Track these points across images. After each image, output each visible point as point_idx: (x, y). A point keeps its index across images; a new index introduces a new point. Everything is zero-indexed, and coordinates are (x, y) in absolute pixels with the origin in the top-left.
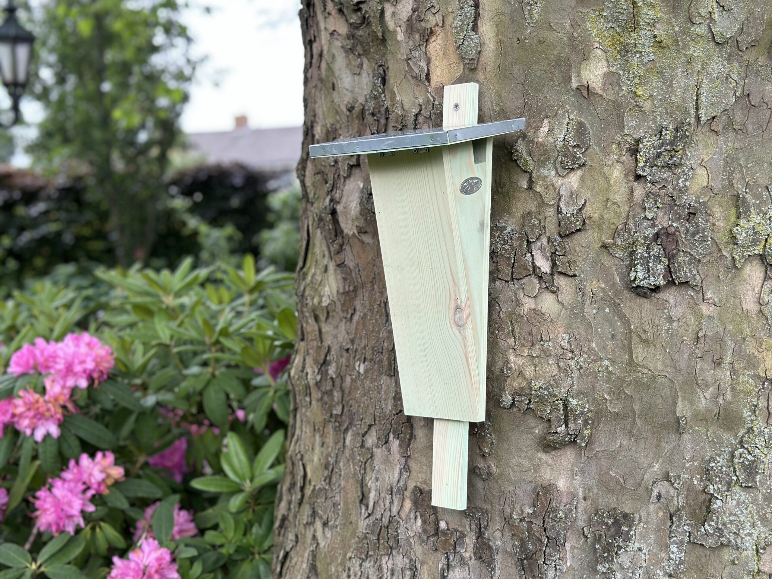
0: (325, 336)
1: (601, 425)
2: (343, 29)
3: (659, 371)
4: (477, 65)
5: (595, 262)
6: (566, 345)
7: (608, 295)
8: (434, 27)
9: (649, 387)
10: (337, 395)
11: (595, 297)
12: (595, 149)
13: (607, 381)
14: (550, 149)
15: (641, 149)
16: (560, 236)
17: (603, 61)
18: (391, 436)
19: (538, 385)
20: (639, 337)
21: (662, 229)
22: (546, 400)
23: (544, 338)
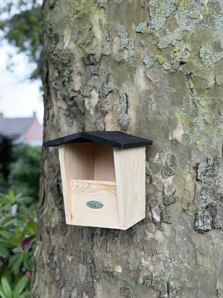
0: (52, 241)
1: (183, 293)
2: (65, 106)
3: (209, 268)
4: (127, 128)
5: (180, 217)
6: (168, 256)
7: (186, 232)
8: (108, 110)
9: (204, 275)
10: (58, 270)
11: (180, 233)
12: (179, 167)
13: (186, 273)
14: (159, 166)
15: (199, 168)
16: (165, 205)
17: (182, 129)
18: (84, 294)
19: (156, 275)
20: (200, 252)
21: (210, 204)
22: (159, 282)
23: (158, 252)
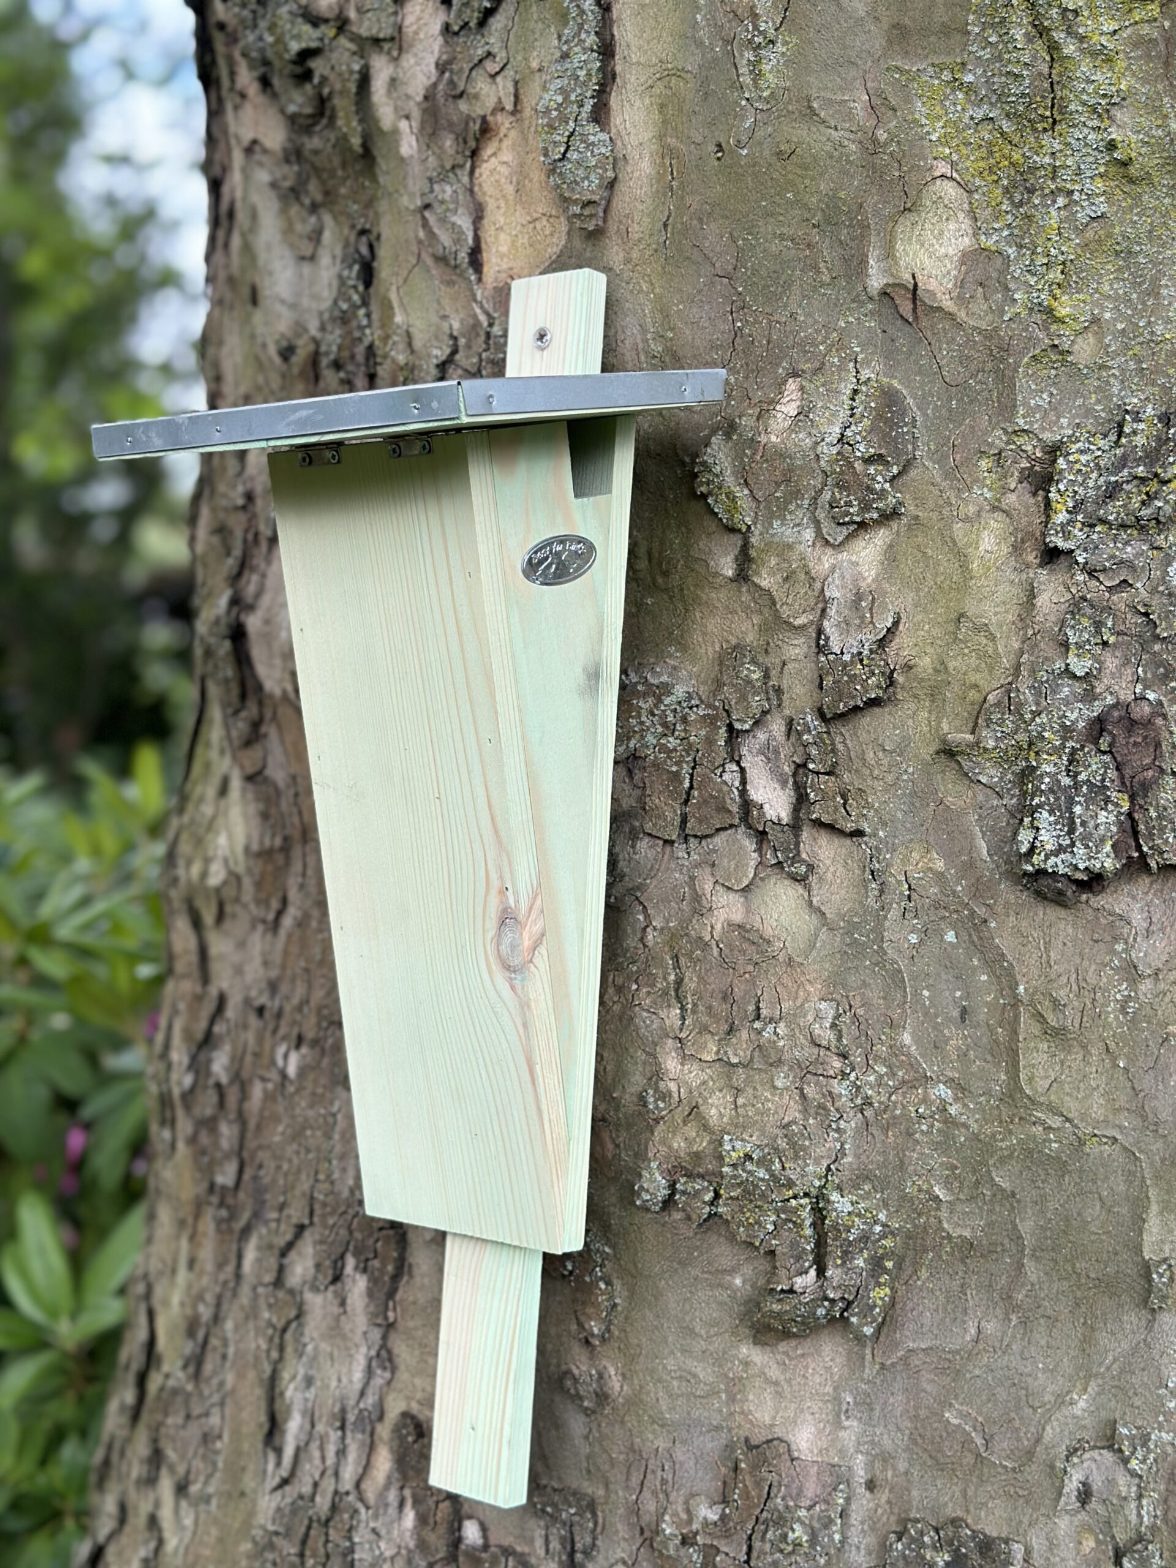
0: (215, 967)
1: (924, 1273)
2: (275, 136)
3: (1096, 1124)
4: (605, 220)
5: (920, 797)
6: (826, 1035)
7: (954, 892)
8: (494, 112)
9: (1063, 1168)
10: (227, 1132)
11: (914, 896)
12: (928, 469)
13: (944, 1145)
14: (801, 468)
15: (1061, 471)
16: (821, 714)
17: (961, 216)
18: (350, 1262)
19: (742, 1148)
20: (1040, 1017)
21: (1115, 706)
22: (763, 1196)
23: (764, 1012)
